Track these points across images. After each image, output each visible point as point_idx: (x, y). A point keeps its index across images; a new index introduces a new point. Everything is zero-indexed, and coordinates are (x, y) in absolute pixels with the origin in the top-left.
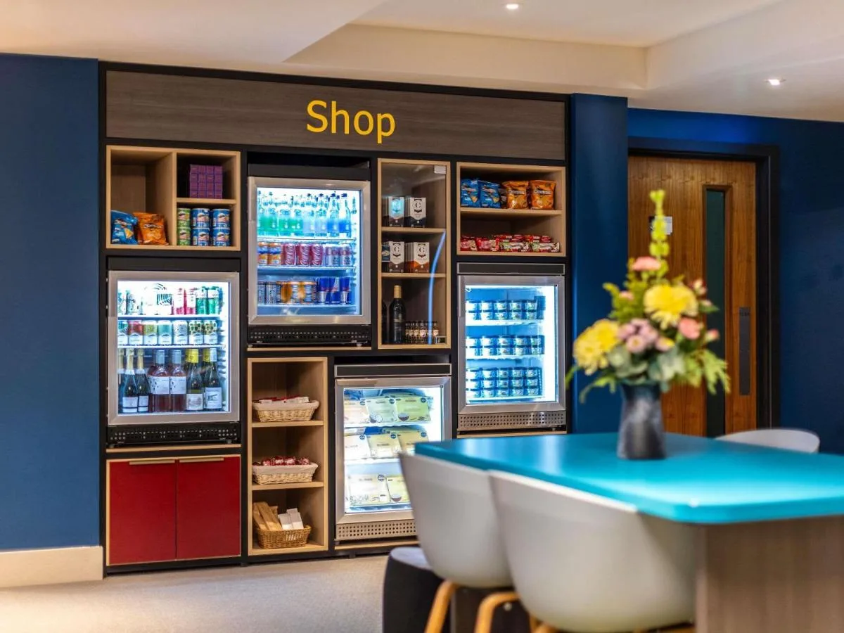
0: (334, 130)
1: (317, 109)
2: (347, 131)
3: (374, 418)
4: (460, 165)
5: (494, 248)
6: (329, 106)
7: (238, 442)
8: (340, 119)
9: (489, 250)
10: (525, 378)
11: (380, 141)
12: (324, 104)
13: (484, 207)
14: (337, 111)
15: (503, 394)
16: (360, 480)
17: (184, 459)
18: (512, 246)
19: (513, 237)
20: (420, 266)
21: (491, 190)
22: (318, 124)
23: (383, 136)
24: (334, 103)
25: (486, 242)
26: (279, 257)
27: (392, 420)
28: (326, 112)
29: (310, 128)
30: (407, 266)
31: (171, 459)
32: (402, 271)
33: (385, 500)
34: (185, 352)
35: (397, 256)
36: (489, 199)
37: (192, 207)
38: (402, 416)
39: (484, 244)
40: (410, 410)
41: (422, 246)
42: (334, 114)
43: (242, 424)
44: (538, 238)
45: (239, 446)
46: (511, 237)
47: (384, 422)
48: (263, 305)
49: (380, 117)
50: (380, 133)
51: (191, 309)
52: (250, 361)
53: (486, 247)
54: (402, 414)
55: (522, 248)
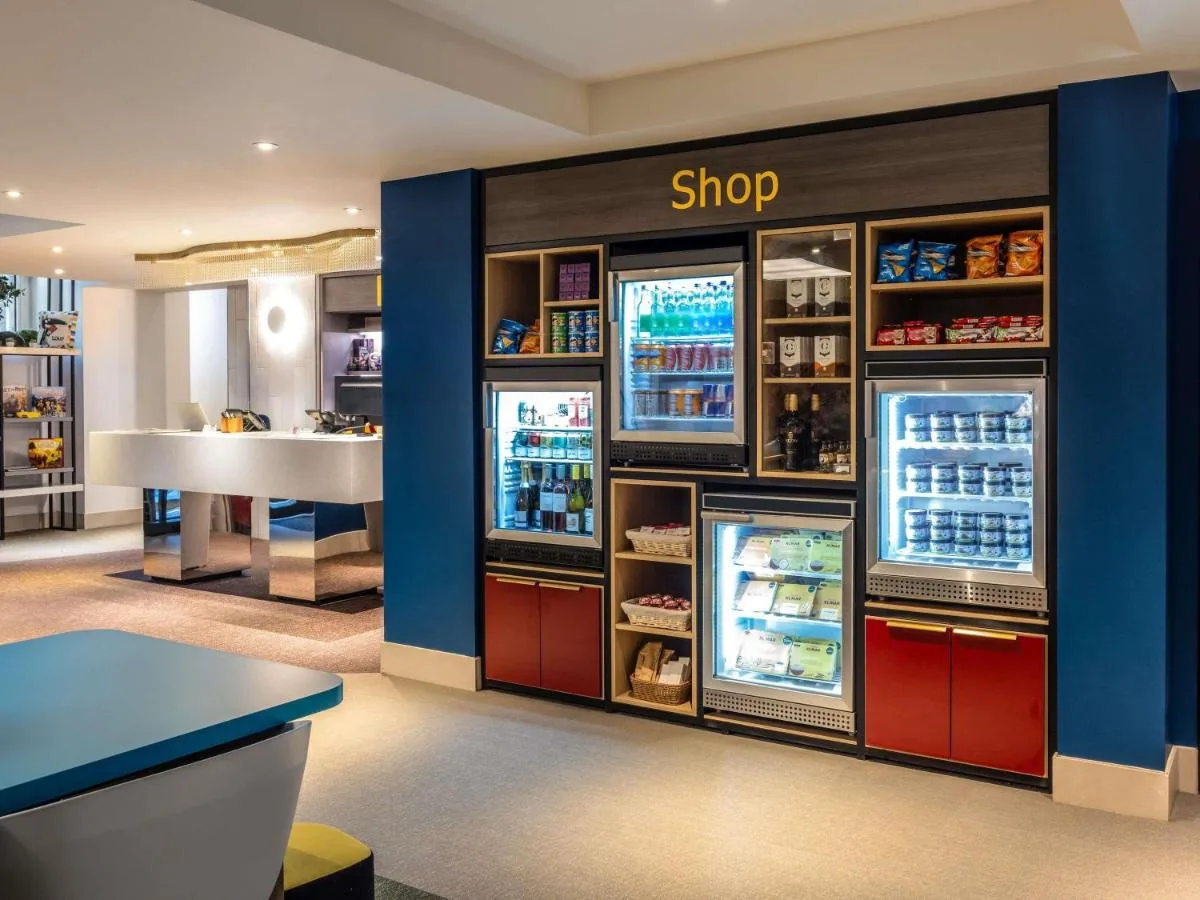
0: (703, 204)
1: (683, 181)
2: (718, 202)
3: (776, 563)
4: (869, 225)
5: (931, 338)
6: (697, 174)
7: (600, 571)
8: (710, 188)
9: (922, 342)
10: (1002, 530)
11: (759, 208)
12: (691, 174)
13: (918, 281)
14: (706, 178)
15: (962, 551)
16: (761, 638)
17: (544, 583)
18: (963, 335)
19: (981, 321)
20: (822, 368)
21: (934, 255)
22: (683, 198)
23: (763, 202)
24: (703, 171)
25: (917, 332)
26: (658, 362)
27: (802, 568)
28: (693, 183)
29: (676, 205)
30: (807, 369)
31: (530, 582)
32: (797, 375)
33: (781, 670)
34: (568, 467)
35: (789, 356)
36: (927, 269)
37: (566, 310)
38: (814, 565)
39: (915, 335)
40: (829, 558)
41: (825, 341)
42: (704, 183)
43: (606, 551)
44: (1020, 319)
45: (602, 576)
46: (976, 321)
47: (790, 569)
48: (641, 418)
49: (759, 177)
50: (760, 198)
51: (583, 420)
52: (614, 481)
53: (917, 339)
54: (816, 561)
55: (980, 337)
